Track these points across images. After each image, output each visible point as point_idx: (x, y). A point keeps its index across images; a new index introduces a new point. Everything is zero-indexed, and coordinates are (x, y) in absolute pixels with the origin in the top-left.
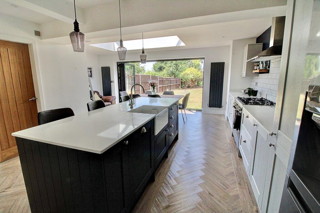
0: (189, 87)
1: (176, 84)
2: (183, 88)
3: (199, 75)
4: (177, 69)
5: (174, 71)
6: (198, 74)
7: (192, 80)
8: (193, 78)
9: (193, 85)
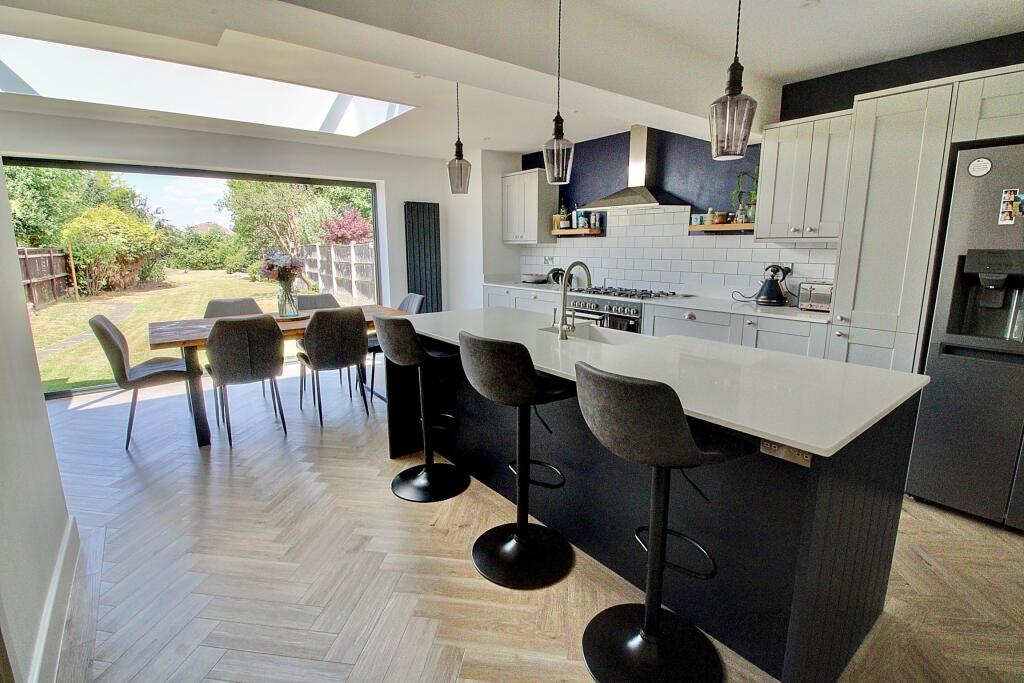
0: (109, 288)
1: (50, 277)
2: (87, 295)
3: (151, 238)
4: (50, 212)
5: (36, 217)
6: (145, 235)
7: (121, 259)
8: (126, 248)
9: (127, 279)
